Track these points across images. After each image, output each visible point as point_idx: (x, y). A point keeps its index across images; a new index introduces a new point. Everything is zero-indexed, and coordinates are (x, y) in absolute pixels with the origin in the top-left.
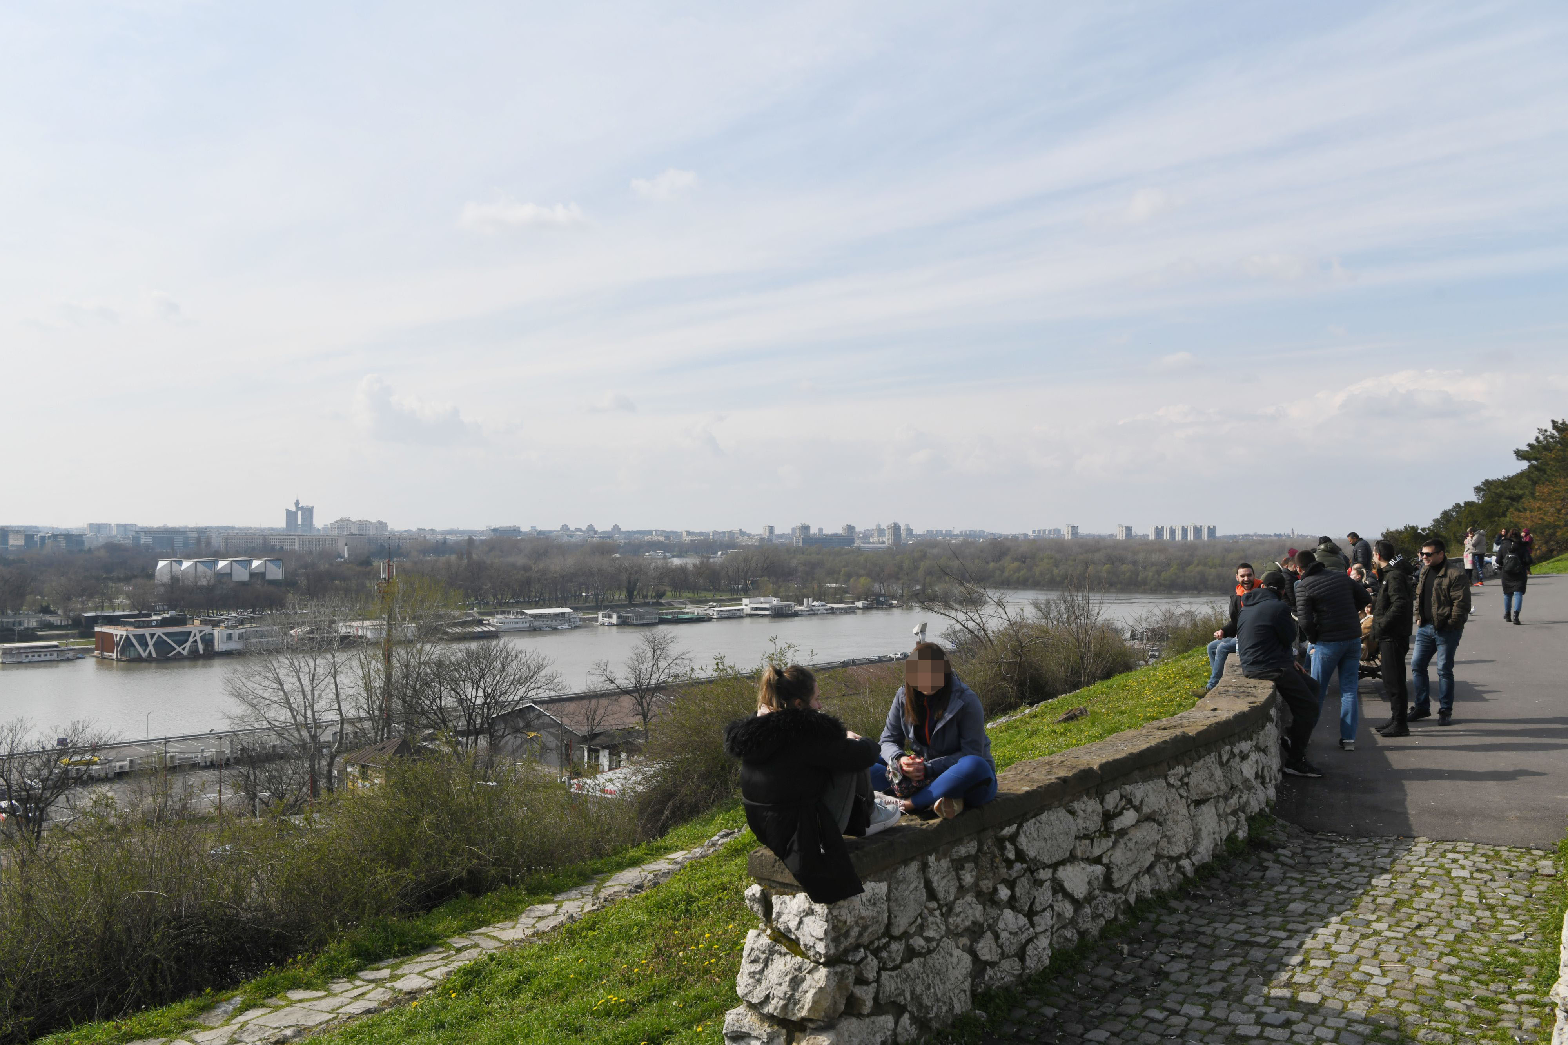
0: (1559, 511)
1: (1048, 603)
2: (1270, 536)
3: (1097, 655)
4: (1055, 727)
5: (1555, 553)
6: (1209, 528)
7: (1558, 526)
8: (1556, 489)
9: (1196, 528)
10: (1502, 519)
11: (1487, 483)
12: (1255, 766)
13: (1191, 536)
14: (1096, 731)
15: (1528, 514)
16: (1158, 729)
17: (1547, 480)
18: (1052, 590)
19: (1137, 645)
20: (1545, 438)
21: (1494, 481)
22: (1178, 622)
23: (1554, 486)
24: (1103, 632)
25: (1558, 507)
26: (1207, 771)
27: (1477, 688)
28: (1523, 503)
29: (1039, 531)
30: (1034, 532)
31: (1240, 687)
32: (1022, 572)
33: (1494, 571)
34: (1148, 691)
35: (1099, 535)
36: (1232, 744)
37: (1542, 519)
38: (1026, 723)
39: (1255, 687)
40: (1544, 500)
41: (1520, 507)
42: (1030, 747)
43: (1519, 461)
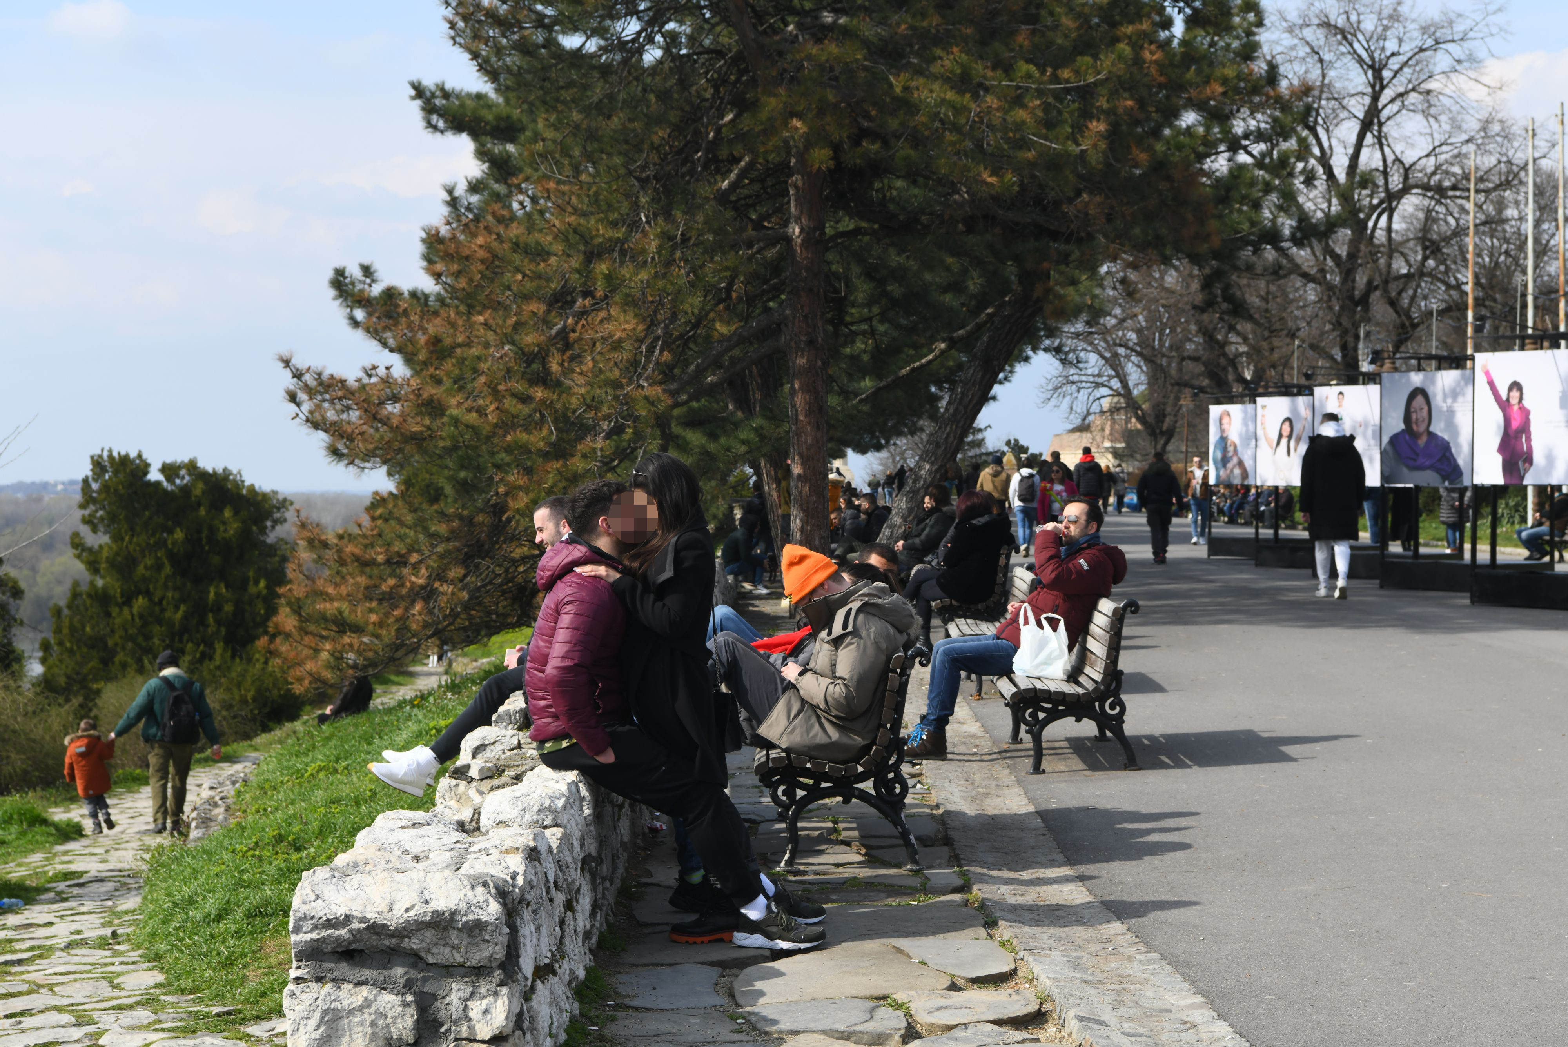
43: (438, 134)
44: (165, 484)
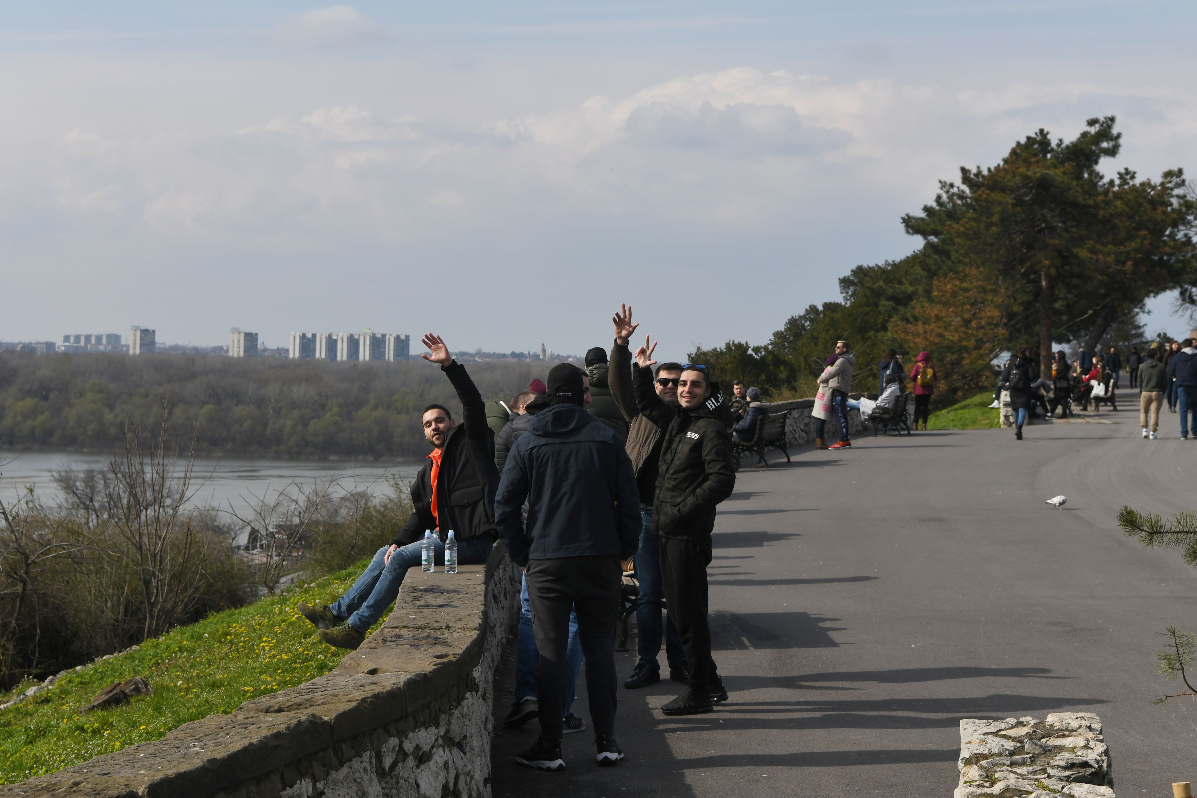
0: (967, 323)
1: (90, 478)
2: (504, 356)
3: (177, 577)
4: (83, 719)
5: (960, 393)
6: (398, 339)
7: (965, 349)
8: (965, 285)
9: (374, 338)
10: (880, 335)
11: (861, 272)
12: (443, 773)
13: (364, 354)
14: (159, 723)
15: (920, 328)
16: (267, 711)
17: (951, 270)
18: (100, 453)
19: (259, 557)
20: (951, 198)
21: (871, 269)
22: (336, 512)
23: (962, 281)
24: (189, 532)
25: (967, 316)
26: (354, 788)
27: (822, 625)
28: (913, 308)
29: (77, 338)
30: (67, 338)
31: (422, 628)
32: (41, 418)
33: (862, 423)
34: (266, 643)
35: (195, 349)
36: (402, 734)
37: (941, 336)
38: (28, 714)
39: (448, 627)
40: (945, 304)
41: (909, 315)
42: (29, 763)
43: (910, 236)
44: (754, 355)
